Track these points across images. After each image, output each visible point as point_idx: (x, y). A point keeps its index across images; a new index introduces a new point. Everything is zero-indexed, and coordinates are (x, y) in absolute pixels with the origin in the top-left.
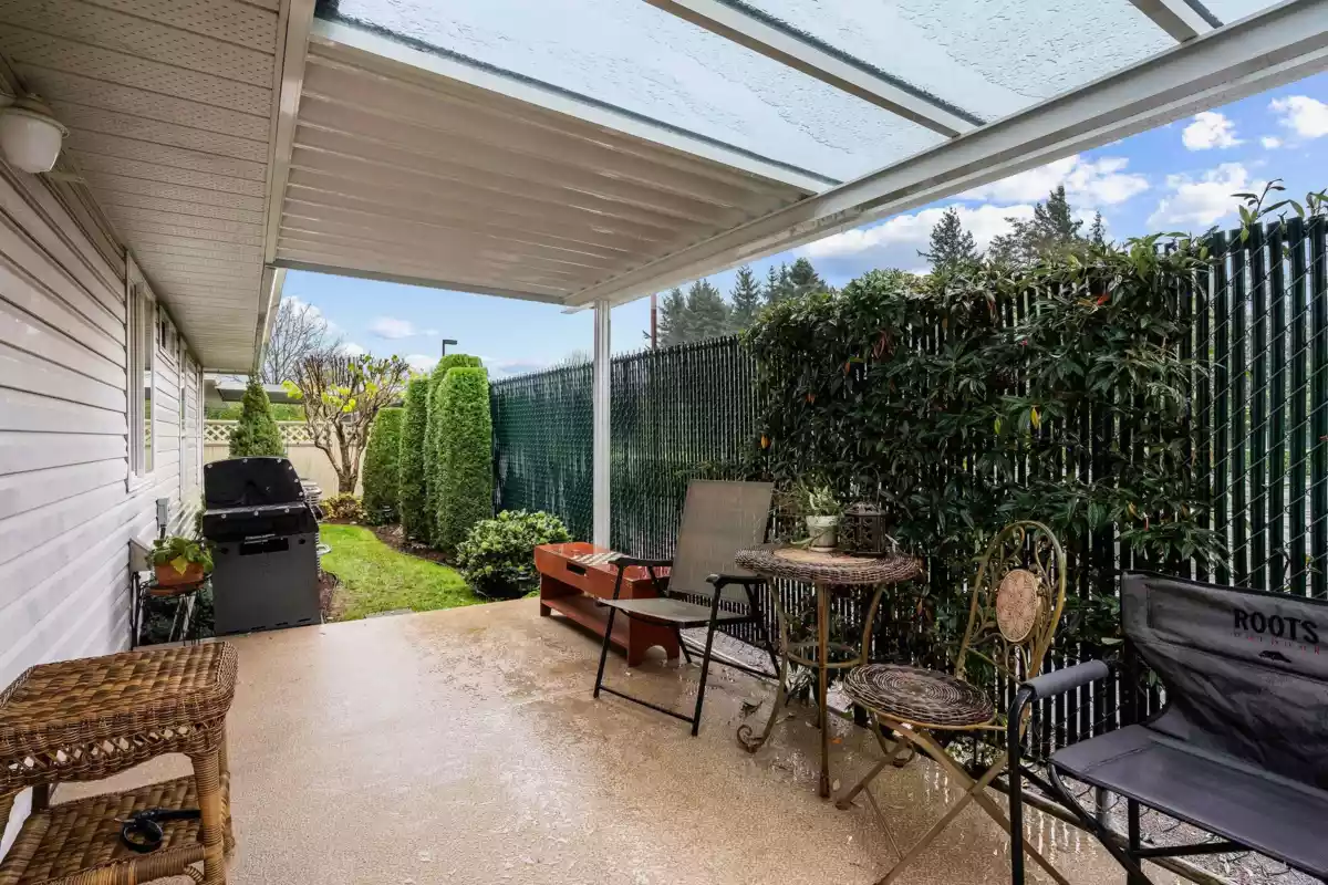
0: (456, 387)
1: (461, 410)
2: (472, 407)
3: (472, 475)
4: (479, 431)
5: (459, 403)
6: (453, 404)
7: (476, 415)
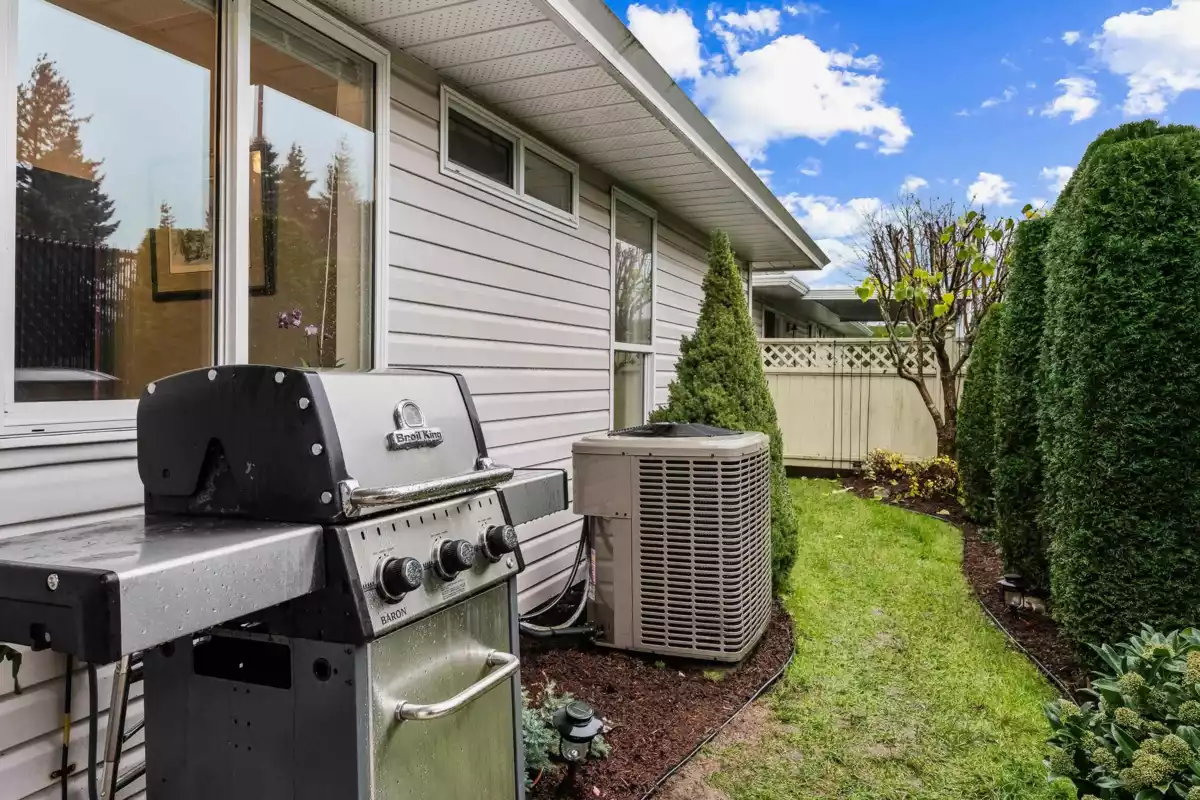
0: (1104, 197)
1: (1118, 260)
2: (1153, 250)
3: (1149, 451)
4: (1178, 318)
5: (1113, 240)
6: (1094, 246)
7: (1167, 270)
